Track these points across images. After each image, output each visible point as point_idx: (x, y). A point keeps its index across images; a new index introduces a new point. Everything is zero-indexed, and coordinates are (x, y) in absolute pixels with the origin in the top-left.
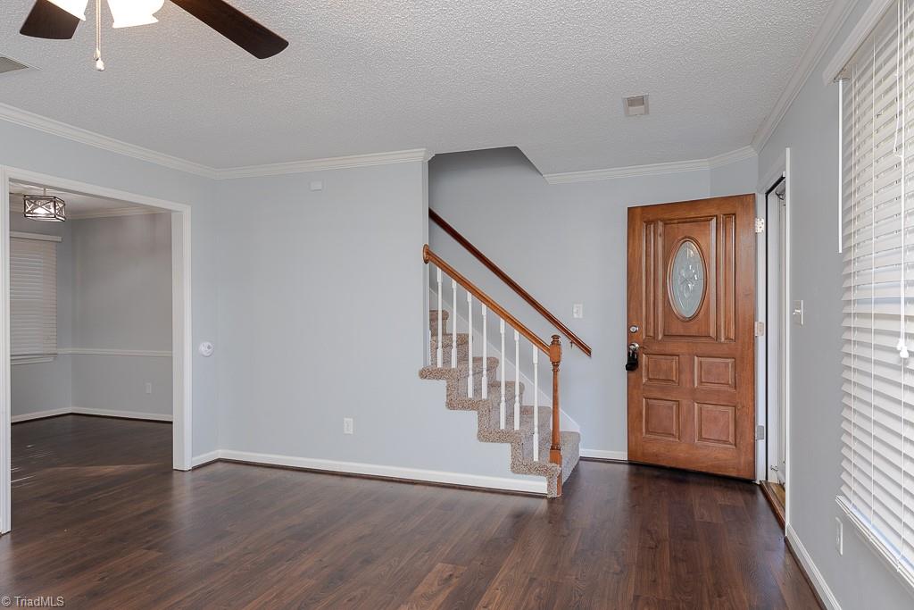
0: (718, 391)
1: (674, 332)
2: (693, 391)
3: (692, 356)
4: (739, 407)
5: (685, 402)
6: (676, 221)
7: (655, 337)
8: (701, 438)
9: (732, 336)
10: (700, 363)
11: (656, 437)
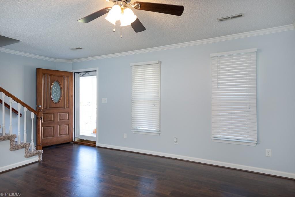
0: (65, 121)
1: (53, 106)
2: (58, 122)
3: (58, 113)
4: (70, 124)
5: (55, 126)
6: (53, 75)
7: (46, 108)
8: (60, 134)
9: (68, 107)
10: (60, 115)
11: (46, 138)
